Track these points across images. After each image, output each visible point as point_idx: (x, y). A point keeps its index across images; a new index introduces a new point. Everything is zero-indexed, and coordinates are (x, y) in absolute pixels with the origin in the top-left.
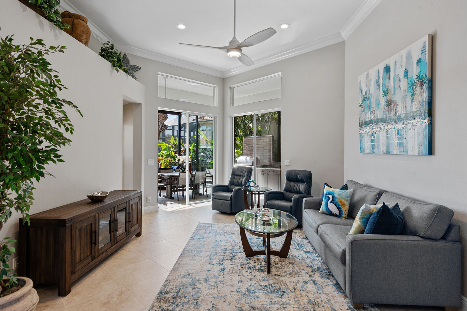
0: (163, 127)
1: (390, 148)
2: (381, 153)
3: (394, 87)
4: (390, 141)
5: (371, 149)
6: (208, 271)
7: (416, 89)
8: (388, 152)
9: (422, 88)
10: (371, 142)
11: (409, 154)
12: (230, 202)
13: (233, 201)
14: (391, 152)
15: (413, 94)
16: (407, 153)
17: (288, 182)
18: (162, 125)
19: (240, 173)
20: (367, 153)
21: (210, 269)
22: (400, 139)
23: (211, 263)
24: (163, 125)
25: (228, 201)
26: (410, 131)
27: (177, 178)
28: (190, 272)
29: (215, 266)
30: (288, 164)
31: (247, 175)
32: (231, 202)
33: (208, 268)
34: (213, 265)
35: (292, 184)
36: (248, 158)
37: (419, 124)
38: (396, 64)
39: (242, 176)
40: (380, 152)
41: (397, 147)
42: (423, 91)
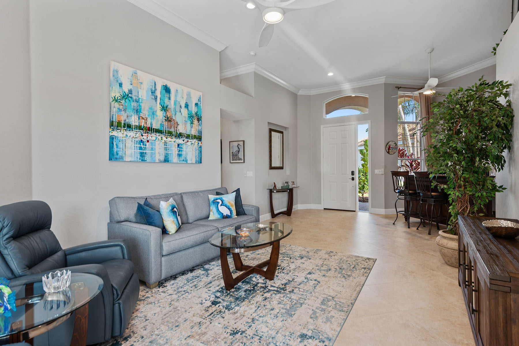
1: (169, 158)
2: (156, 162)
3: (175, 109)
4: (169, 151)
5: (139, 157)
6: (324, 276)
7: (194, 121)
8: (166, 160)
9: (199, 122)
10: (140, 150)
11: (188, 162)
14: (170, 161)
15: (192, 123)
16: (187, 162)
20: (130, 161)
21: (321, 277)
22: (180, 151)
23: (317, 283)
26: (189, 147)
28: (343, 279)
29: (315, 279)
33: (323, 278)
34: (315, 280)
37: (196, 144)
38: (177, 92)
40: (155, 160)
41: (177, 157)
42: (199, 125)
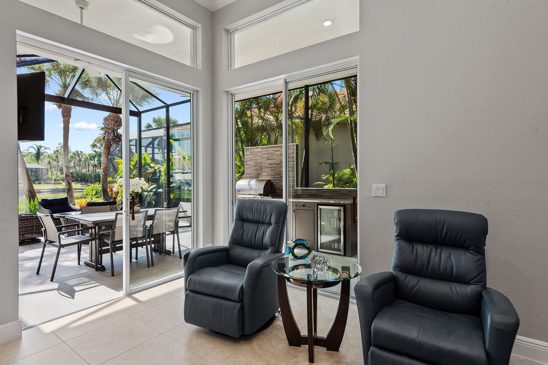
0: (115, 136)
12: (239, 305)
13: (246, 301)
17: (404, 244)
18: (114, 134)
19: (256, 217)
24: (116, 135)
25: (232, 304)
27: (111, 225)
30: (381, 193)
31: (277, 223)
32: (242, 307)
35: (422, 250)
36: (253, 182)
39: (263, 223)
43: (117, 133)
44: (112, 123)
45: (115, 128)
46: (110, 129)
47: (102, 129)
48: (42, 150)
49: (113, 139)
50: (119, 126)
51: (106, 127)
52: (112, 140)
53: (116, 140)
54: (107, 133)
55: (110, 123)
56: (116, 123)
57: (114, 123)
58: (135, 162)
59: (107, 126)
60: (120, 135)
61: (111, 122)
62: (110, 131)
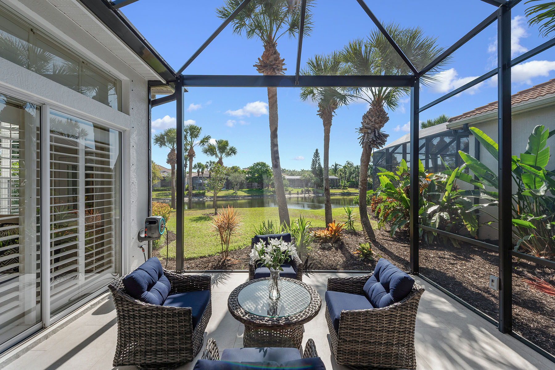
0: (376, 137)
18: (375, 135)
24: (377, 135)
43: (379, 133)
44: (373, 120)
45: (377, 126)
46: (369, 129)
47: (361, 129)
48: (338, 167)
49: (374, 141)
50: (381, 123)
51: (366, 127)
52: (372, 142)
53: (377, 143)
54: (366, 135)
55: (370, 120)
56: (378, 118)
57: (375, 120)
58: (402, 171)
59: (366, 125)
60: (383, 135)
61: (370, 118)
62: (369, 131)
